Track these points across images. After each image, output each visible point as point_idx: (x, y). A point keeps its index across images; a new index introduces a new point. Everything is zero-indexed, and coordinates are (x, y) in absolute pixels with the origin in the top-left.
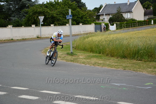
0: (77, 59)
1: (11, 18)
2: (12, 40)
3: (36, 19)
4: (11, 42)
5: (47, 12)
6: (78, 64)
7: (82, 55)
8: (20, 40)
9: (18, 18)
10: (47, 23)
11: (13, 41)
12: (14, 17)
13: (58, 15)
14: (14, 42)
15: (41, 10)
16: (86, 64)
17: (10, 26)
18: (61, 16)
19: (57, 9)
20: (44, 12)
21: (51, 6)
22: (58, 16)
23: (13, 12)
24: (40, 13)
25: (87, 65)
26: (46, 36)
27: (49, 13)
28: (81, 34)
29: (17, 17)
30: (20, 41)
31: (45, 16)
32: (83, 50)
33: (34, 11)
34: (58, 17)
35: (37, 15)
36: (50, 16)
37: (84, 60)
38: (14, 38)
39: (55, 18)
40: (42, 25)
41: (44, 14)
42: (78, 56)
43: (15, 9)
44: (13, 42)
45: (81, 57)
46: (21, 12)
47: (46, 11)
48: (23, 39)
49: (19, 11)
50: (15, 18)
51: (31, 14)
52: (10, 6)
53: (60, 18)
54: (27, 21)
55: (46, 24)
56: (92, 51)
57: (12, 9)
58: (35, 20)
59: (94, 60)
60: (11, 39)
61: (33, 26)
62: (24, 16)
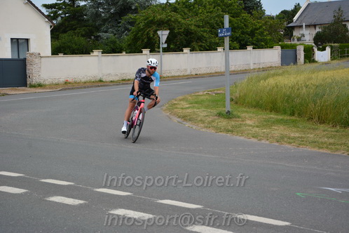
0: (240, 126)
1: (100, 34)
2: (101, 81)
3: (152, 36)
4: (99, 86)
5: (176, 21)
6: (242, 138)
7: (251, 118)
8: (116, 82)
9: (115, 35)
10: (175, 45)
11: (102, 84)
12: (106, 32)
13: (199, 26)
14: (104, 86)
15: (163, 16)
16: (260, 140)
17: (96, 53)
18: (206, 29)
19: (197, 15)
20: (170, 20)
21: (186, 7)
22: (199, 30)
23: (105, 21)
24: (161, 24)
25: (263, 141)
26: (173, 74)
27: (179, 22)
28: (250, 69)
29: (112, 32)
30: (117, 85)
31: (172, 30)
32: (255, 107)
33: (148, 18)
34: (200, 32)
35: (154, 27)
36: (182, 30)
37: (257, 129)
38: (105, 77)
39: (193, 33)
40: (165, 50)
41: (169, 25)
42: (243, 121)
43: (108, 15)
44: (101, 86)
45: (248, 122)
46: (120, 22)
47: (173, 20)
48: (123, 80)
49: (117, 20)
50: (107, 34)
51: (141, 25)
52: (98, 8)
53: (205, 34)
54: (133, 40)
55: (172, 46)
56: (274, 108)
57: (103, 15)
58: (149, 39)
59: (279, 130)
60: (98, 79)
61: (146, 51)
62: (127, 29)
